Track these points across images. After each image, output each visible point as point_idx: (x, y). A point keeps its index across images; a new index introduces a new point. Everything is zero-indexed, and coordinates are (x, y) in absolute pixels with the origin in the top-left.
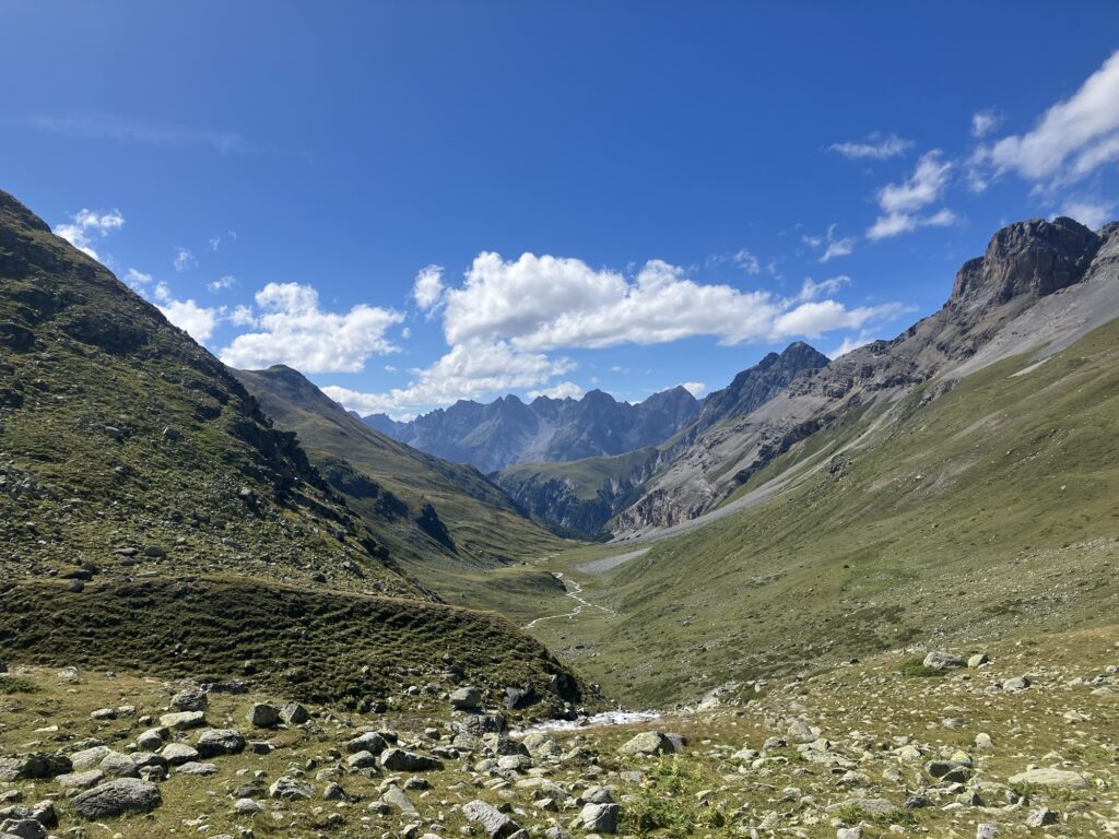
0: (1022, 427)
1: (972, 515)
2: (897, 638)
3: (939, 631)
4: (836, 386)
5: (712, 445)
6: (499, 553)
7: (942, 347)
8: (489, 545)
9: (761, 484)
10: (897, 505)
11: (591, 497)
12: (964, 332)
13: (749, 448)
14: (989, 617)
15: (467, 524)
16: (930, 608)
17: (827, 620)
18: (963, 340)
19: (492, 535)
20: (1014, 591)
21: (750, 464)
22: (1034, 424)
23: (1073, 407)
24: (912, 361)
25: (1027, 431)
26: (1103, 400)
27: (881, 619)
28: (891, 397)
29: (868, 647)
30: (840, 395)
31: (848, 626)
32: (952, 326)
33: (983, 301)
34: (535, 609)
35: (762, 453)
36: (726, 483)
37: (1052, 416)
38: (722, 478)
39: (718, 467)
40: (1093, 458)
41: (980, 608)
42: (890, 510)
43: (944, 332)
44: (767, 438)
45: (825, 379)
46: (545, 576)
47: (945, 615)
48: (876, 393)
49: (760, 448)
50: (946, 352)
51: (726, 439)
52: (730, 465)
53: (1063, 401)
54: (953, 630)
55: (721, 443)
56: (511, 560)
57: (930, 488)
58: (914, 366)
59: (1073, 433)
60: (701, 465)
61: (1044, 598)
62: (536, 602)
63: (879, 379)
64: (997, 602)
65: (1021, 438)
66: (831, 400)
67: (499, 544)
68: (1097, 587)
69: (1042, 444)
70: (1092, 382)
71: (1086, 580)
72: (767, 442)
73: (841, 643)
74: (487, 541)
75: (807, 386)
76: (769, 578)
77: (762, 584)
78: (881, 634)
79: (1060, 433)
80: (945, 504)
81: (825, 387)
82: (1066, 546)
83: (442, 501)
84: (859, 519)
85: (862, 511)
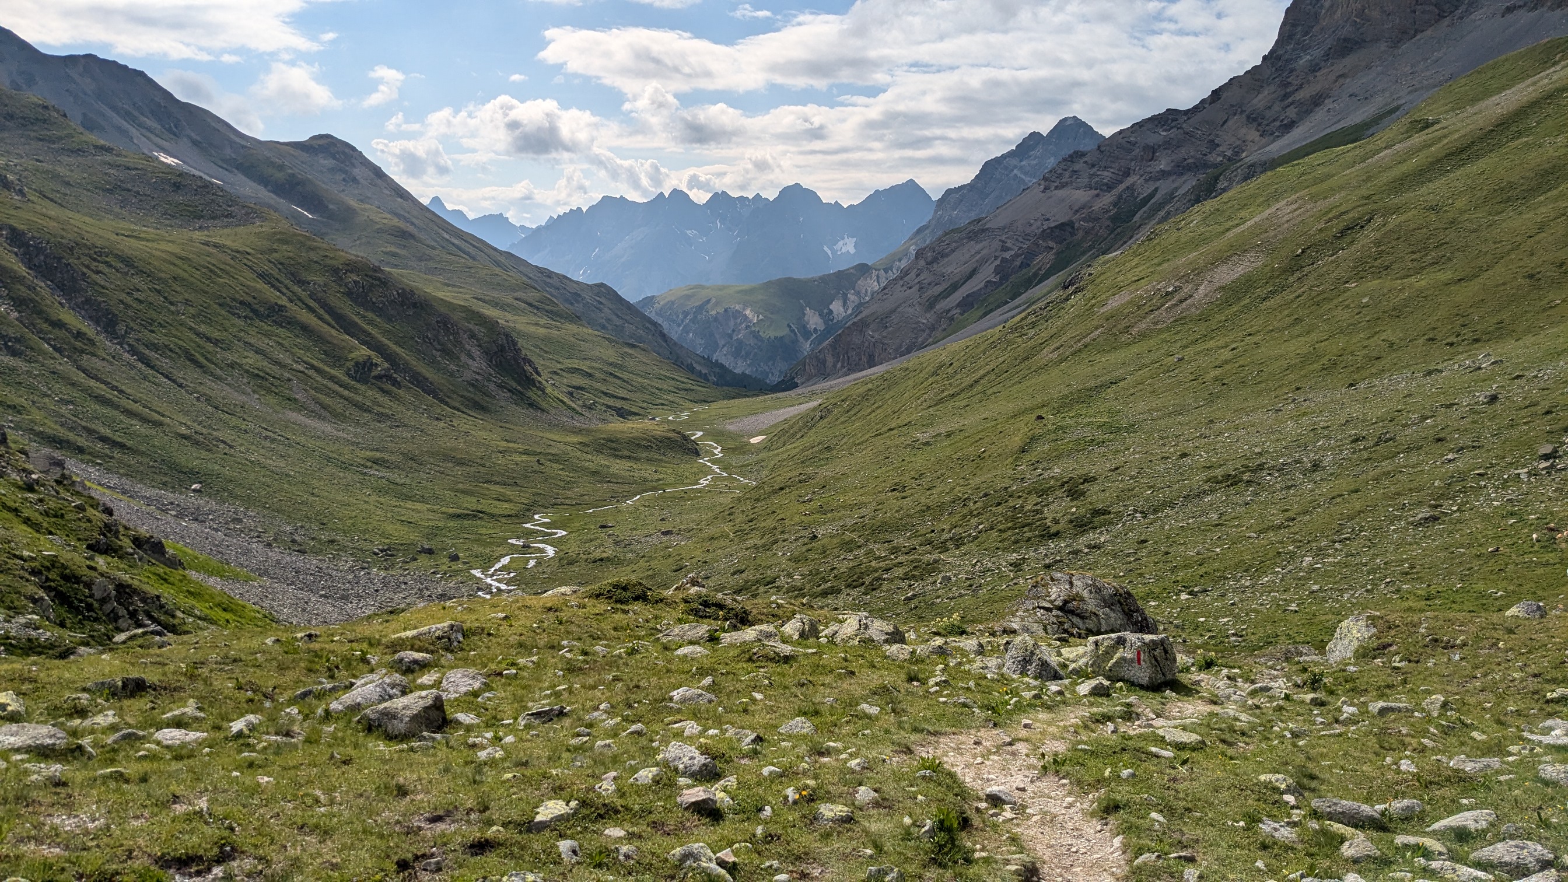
0: (1325, 214)
1: (1233, 342)
2: (1071, 521)
3: (1135, 511)
4: (1107, 175)
5: (935, 260)
6: (619, 404)
7: (1254, 119)
8: (606, 394)
9: (991, 311)
10: (1134, 331)
11: (779, 334)
12: (1286, 96)
13: (984, 261)
14: (1212, 491)
15: (575, 364)
16: (1132, 478)
17: (986, 495)
18: (1284, 109)
19: (611, 379)
20: (1257, 450)
21: (982, 285)
22: (1342, 209)
23: (1401, 184)
24: (1211, 137)
25: (1330, 220)
26: (1445, 172)
27: (1059, 493)
28: (1177, 189)
29: (1027, 535)
30: (1110, 187)
31: (1011, 503)
32: (1272, 88)
33: (1317, 53)
34: (645, 480)
35: (997, 271)
36: (949, 311)
37: (1368, 198)
38: (942, 305)
39: (939, 289)
40: (1414, 256)
41: (1203, 476)
42: (1124, 338)
43: (1260, 96)
44: (1008, 249)
45: (1093, 166)
46: (671, 435)
47: (1150, 487)
48: (1158, 184)
49: (998, 262)
50: (1260, 125)
51: (953, 251)
52: (955, 287)
53: (1387, 177)
54: (1156, 511)
55: (947, 255)
56: (636, 414)
57: (1184, 305)
58: (1213, 145)
59: (1394, 220)
60: (917, 286)
61: (1297, 462)
62: (647, 471)
63: (1163, 163)
64: (1230, 469)
65: (1321, 230)
66: (1097, 195)
67: (622, 393)
68: (1377, 444)
69: (1348, 239)
70: (1433, 149)
71: (1364, 433)
72: (1007, 255)
73: (992, 528)
74: (604, 388)
75: (1067, 174)
76: (939, 435)
77: (927, 444)
78: (1050, 516)
79: (1378, 220)
80: (1202, 328)
81: (1091, 176)
82: (1352, 385)
83: (542, 331)
84: (1080, 351)
85: (1088, 339)
